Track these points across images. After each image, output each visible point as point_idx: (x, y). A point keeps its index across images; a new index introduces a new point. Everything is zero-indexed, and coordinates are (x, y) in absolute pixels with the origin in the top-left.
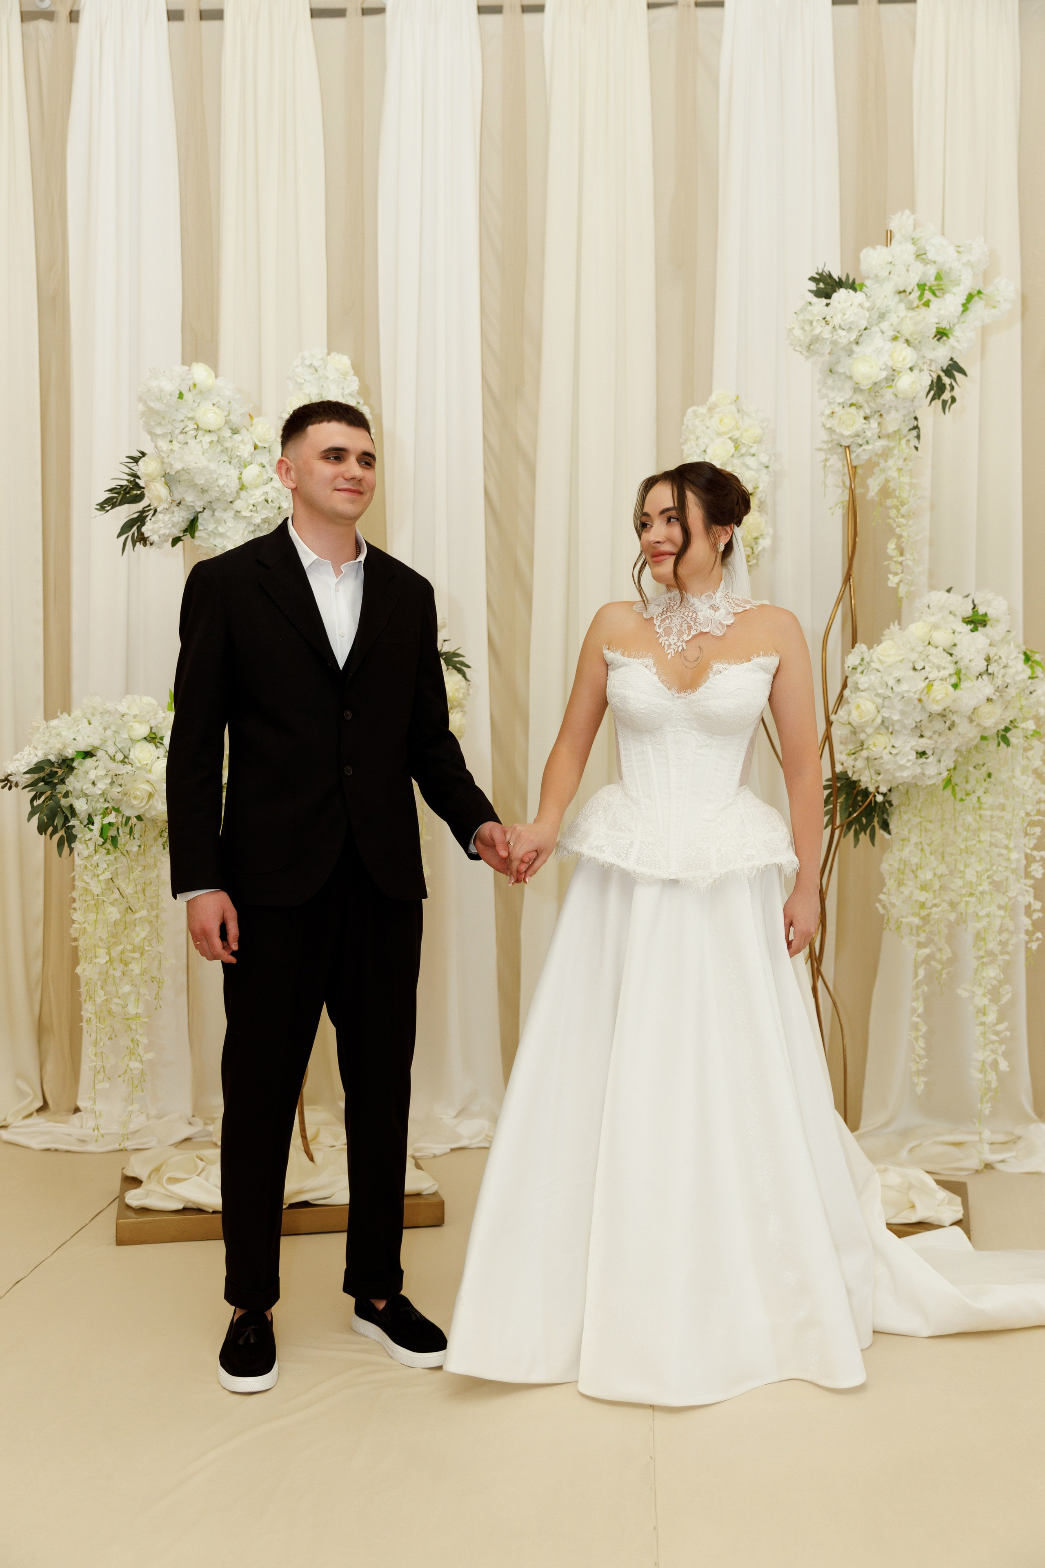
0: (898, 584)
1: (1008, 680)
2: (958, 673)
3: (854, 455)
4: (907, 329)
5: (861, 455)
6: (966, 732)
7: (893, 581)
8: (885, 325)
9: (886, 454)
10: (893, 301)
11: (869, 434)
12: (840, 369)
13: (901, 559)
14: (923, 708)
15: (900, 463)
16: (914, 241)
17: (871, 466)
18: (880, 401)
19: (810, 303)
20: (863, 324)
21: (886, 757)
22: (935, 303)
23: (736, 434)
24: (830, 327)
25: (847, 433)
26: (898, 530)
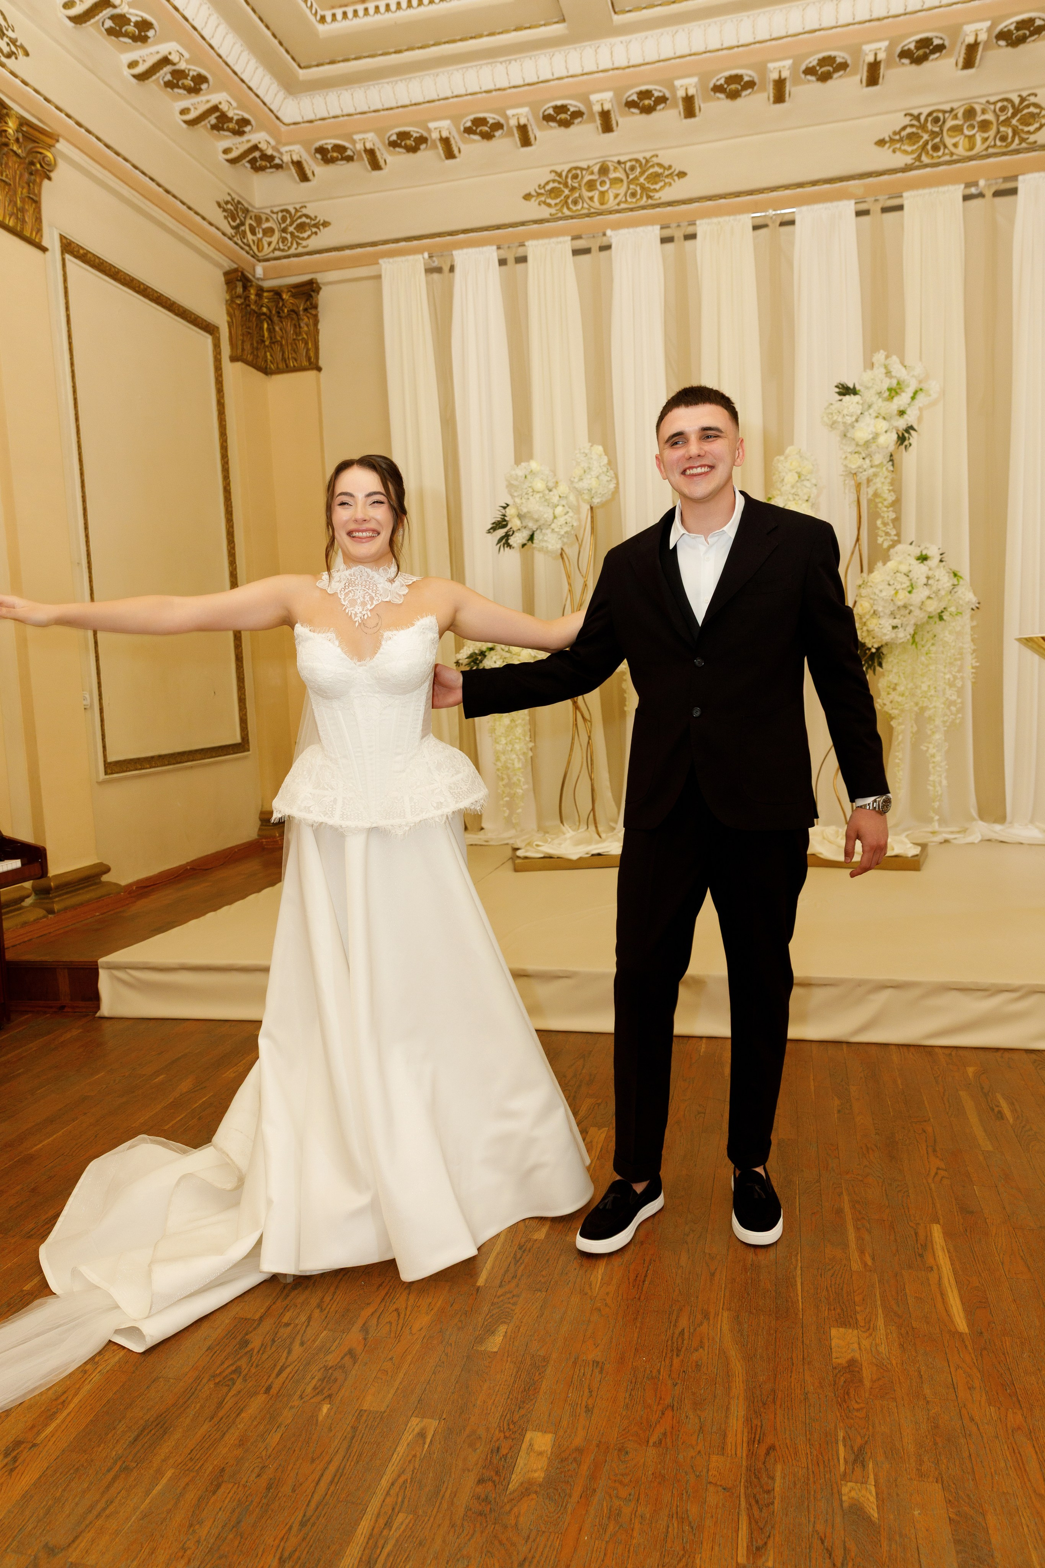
0: (883, 542)
1: (940, 587)
2: (912, 585)
3: (858, 478)
4: (883, 412)
5: (863, 477)
6: (919, 615)
7: (880, 540)
8: (871, 411)
9: (875, 475)
10: (875, 399)
11: (865, 466)
12: (849, 435)
13: (884, 529)
14: (894, 604)
15: (883, 480)
16: (886, 367)
17: (869, 481)
18: (870, 449)
19: (832, 404)
20: (859, 412)
21: (876, 629)
22: (896, 400)
23: (799, 470)
24: (841, 416)
25: (853, 467)
26: (882, 514)
